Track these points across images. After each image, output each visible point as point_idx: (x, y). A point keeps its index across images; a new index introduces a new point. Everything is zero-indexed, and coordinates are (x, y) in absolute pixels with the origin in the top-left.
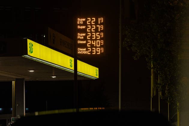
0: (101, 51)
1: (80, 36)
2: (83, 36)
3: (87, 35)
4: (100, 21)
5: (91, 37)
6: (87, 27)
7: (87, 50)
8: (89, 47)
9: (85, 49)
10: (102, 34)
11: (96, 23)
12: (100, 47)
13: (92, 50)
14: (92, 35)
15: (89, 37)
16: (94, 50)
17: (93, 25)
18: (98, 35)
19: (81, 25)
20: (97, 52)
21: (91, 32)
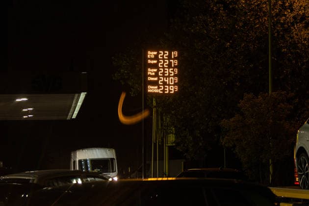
0: (174, 89)
1: (151, 71)
2: (154, 72)
3: (159, 70)
4: (174, 55)
5: (164, 73)
6: (158, 62)
7: (159, 88)
8: (161, 85)
9: (156, 87)
10: (176, 70)
11: (170, 57)
12: (174, 85)
13: (164, 88)
14: (164, 71)
15: (161, 73)
16: (166, 88)
17: (166, 59)
18: (171, 71)
19: (151, 59)
20: (170, 91)
21: (164, 68)
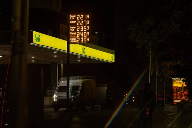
0: (87, 40)
1: (72, 28)
2: (74, 29)
3: (77, 28)
4: (87, 17)
5: (80, 30)
6: (77, 22)
7: (77, 39)
8: (78, 37)
9: (75, 39)
10: (88, 27)
11: (84, 19)
12: (86, 37)
13: (80, 39)
14: (80, 28)
15: (78, 30)
16: (82, 39)
17: (82, 20)
18: (85, 28)
19: (72, 20)
20: (84, 41)
21: (80, 26)
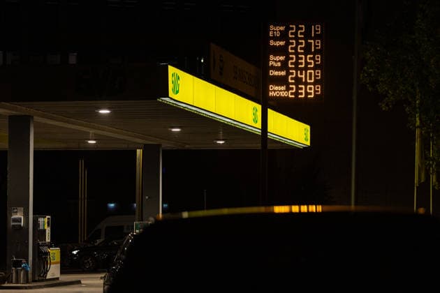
0: (315, 91)
1: (275, 60)
2: (280, 61)
3: (288, 58)
4: (315, 31)
5: (297, 64)
6: (288, 44)
7: (288, 89)
8: (292, 84)
9: (283, 88)
10: (319, 58)
11: (307, 35)
12: (314, 84)
13: (298, 89)
14: (298, 58)
15: (292, 64)
16: (301, 89)
17: (301, 39)
18: (310, 58)
19: (275, 39)
20: (307, 94)
21: (297, 54)
